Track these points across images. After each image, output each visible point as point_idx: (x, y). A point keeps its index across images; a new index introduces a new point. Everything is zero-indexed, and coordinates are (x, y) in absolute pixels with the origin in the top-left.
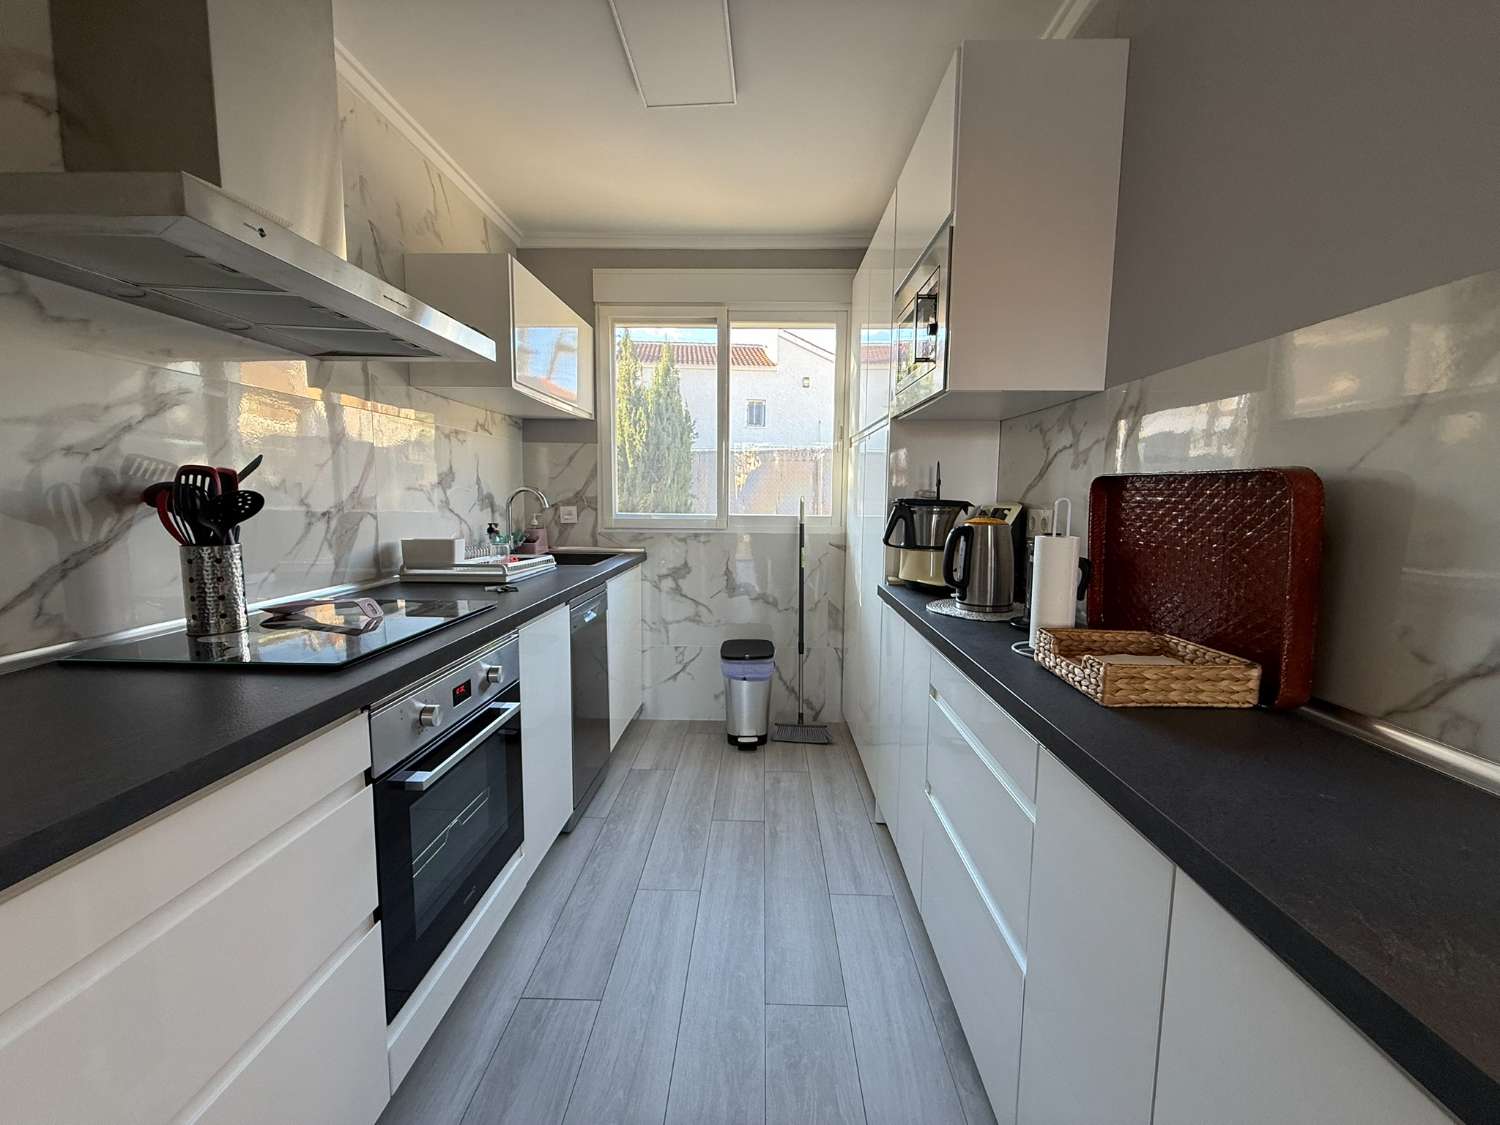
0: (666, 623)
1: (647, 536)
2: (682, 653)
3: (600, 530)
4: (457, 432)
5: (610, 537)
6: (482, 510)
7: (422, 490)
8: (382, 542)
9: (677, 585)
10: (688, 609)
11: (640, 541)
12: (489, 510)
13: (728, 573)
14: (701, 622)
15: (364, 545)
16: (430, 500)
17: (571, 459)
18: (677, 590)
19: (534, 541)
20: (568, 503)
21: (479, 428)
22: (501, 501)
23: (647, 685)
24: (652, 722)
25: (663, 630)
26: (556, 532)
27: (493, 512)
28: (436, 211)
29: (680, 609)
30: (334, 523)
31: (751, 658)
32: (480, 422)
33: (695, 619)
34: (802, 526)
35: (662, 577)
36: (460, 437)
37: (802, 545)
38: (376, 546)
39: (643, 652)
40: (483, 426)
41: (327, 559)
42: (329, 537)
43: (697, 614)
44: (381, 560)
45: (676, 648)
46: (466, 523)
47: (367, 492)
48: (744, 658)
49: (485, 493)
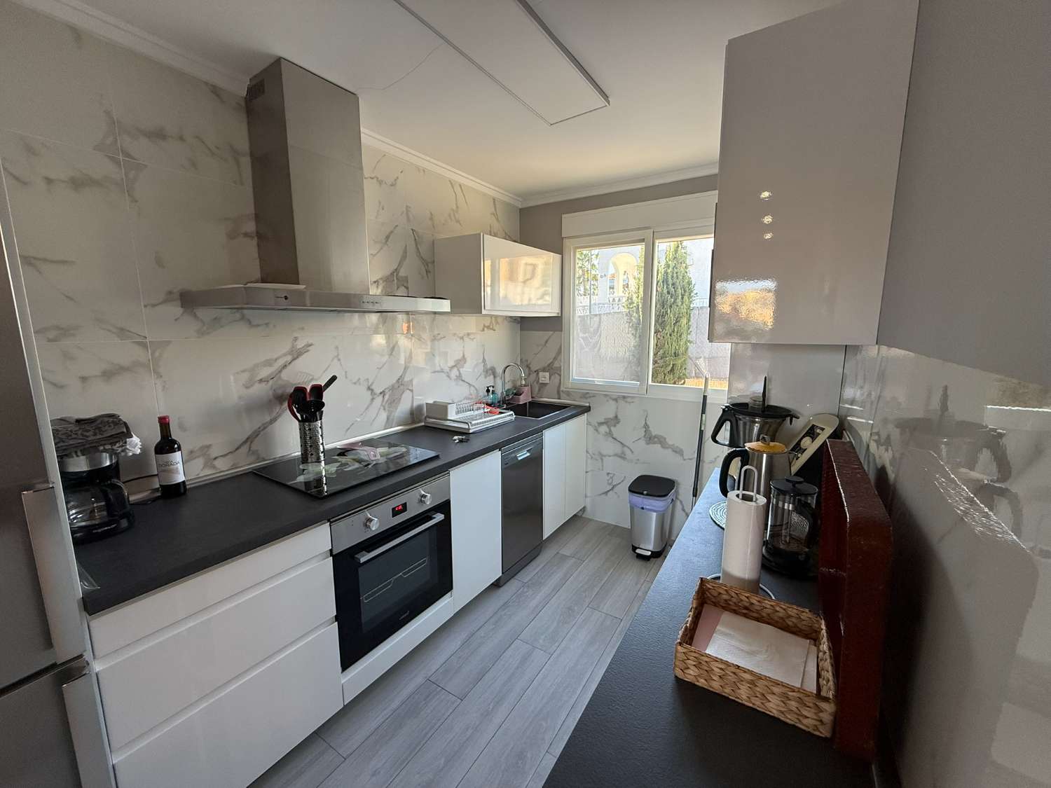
0: (602, 456)
1: (591, 395)
2: (612, 478)
3: (562, 388)
4: (468, 334)
5: (568, 394)
6: (486, 377)
7: (443, 372)
8: (415, 404)
9: (610, 430)
10: (618, 449)
11: (586, 398)
12: (492, 377)
13: (646, 426)
14: (626, 459)
15: (404, 407)
16: (448, 376)
17: (546, 342)
18: (610, 434)
19: (521, 395)
20: (544, 370)
21: (486, 329)
22: (499, 371)
23: (589, 494)
24: (590, 520)
25: (600, 460)
26: (536, 389)
27: (495, 377)
28: (457, 207)
29: (609, 448)
30: (387, 397)
31: (647, 495)
32: (487, 325)
33: (622, 456)
34: (705, 398)
35: (601, 424)
36: (472, 337)
37: (703, 412)
38: (412, 406)
39: (586, 472)
40: (488, 327)
41: (383, 416)
42: (384, 404)
43: (623, 453)
44: (415, 414)
45: (608, 474)
46: (473, 386)
47: (407, 379)
48: (642, 494)
49: (488, 367)
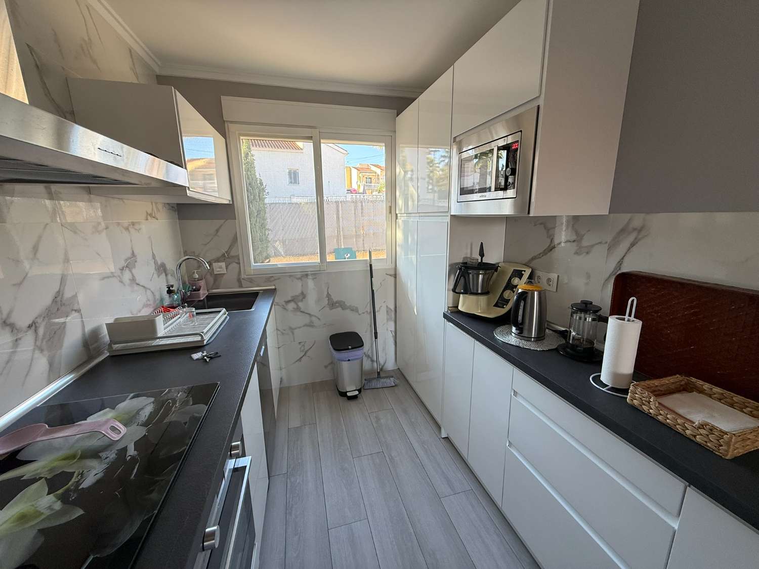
0: (292, 329)
1: (276, 278)
2: (304, 345)
3: (243, 276)
4: (133, 224)
5: (251, 281)
6: (159, 277)
7: (114, 276)
8: (88, 328)
9: (298, 306)
10: (307, 320)
11: (271, 281)
12: (164, 274)
13: (328, 295)
14: (314, 326)
15: (73, 336)
16: (122, 282)
17: (217, 231)
18: (298, 309)
19: (199, 290)
20: (218, 260)
21: (149, 218)
22: (171, 266)
23: (283, 366)
24: (289, 388)
25: (291, 334)
26: (211, 280)
27: (166, 275)
29: (298, 320)
30: (41, 331)
31: (352, 348)
32: (149, 212)
33: (310, 325)
34: (371, 266)
35: (288, 302)
36: (137, 227)
37: (372, 277)
38: (84, 334)
39: (279, 348)
40: (151, 215)
41: (42, 363)
42: (38, 343)
43: (311, 322)
44: (90, 343)
45: (300, 343)
46: (150, 289)
47: (68, 294)
48: (348, 349)
49: (159, 263)
